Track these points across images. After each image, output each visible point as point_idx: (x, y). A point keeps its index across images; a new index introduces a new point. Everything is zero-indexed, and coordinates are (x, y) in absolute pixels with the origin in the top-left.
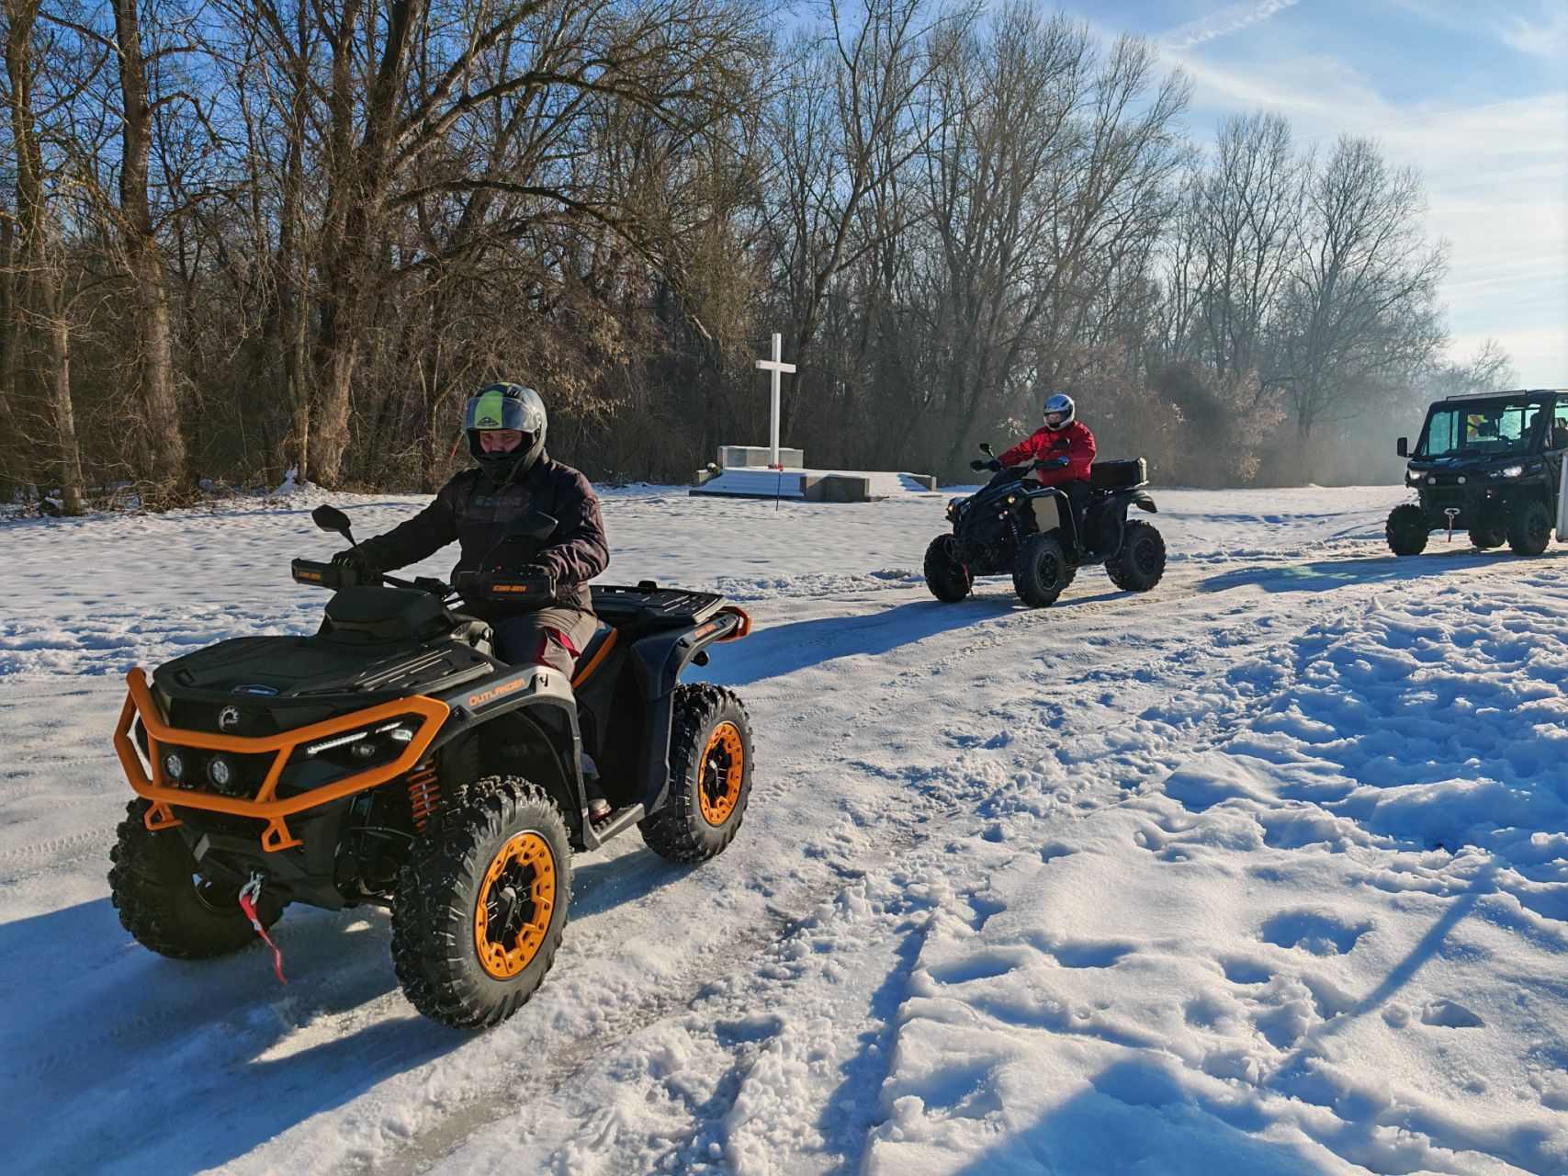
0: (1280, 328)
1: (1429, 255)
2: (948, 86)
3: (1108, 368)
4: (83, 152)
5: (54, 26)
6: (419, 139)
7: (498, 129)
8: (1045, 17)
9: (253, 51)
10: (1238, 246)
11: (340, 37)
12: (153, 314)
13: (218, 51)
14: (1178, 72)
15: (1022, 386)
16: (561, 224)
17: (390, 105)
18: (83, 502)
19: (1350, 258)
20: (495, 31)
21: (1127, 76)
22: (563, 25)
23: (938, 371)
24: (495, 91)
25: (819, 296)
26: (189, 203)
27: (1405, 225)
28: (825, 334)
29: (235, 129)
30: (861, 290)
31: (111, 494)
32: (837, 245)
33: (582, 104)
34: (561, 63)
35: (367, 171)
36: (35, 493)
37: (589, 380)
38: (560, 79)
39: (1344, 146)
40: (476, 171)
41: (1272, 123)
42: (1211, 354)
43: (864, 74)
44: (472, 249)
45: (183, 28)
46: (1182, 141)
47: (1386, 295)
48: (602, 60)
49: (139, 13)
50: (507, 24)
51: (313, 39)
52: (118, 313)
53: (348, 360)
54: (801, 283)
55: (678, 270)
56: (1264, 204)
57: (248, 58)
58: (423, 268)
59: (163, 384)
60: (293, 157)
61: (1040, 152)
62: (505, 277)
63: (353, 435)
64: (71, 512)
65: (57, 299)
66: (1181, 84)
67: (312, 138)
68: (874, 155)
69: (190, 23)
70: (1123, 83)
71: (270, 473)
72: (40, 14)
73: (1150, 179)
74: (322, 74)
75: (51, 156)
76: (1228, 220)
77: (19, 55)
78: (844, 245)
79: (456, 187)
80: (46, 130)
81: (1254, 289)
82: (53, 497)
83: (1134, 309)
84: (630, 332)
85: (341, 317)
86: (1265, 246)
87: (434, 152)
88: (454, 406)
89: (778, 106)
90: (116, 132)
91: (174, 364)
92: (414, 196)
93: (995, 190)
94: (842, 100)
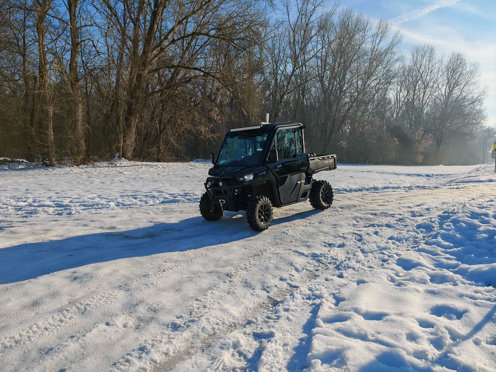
0: (431, 114)
1: (481, 91)
2: (324, 36)
3: (374, 126)
4: (59, 56)
5: (51, 18)
6: (159, 52)
7: (183, 49)
8: (355, 14)
9: (110, 26)
10: (417, 87)
11: (136, 22)
12: (78, 106)
13: (100, 26)
14: (398, 32)
15: (346, 131)
16: (201, 79)
17: (151, 42)
18: (55, 162)
19: (454, 92)
20: (183, 19)
21: (382, 33)
22: (204, 17)
23: (318, 126)
24: (183, 38)
25: (281, 102)
26: (90, 72)
27: (473, 81)
28: (282, 113)
29: (104, 49)
30: (294, 100)
31: (63, 160)
32: (287, 86)
33: (209, 42)
34: (203, 29)
35: (143, 62)
36: (41, 159)
37: (209, 128)
38: (203, 34)
39: (453, 55)
40: (176, 62)
41: (429, 48)
42: (408, 122)
43: (297, 32)
44: (174, 87)
45: (90, 19)
46: (399, 53)
47: (466, 103)
48: (216, 28)
49: (77, 15)
50: (187, 17)
51: (128, 22)
52: (68, 105)
53: (135, 120)
54: (275, 98)
55: (237, 94)
56: (426, 74)
57: (108, 28)
58: (159, 92)
59: (80, 127)
60: (121, 58)
61: (353, 57)
62: (184, 95)
63: (136, 144)
64: (51, 165)
65: (50, 100)
66: (399, 36)
67: (127, 52)
68: (300, 58)
69: (92, 18)
70: (380, 35)
71: (110, 154)
72: (47, 14)
73: (389, 66)
74: (130, 32)
75: (50, 57)
76: (414, 79)
77: (41, 27)
78: (289, 86)
79: (169, 67)
80: (48, 49)
81: (422, 101)
82: (46, 160)
83: (383, 107)
84: (222, 113)
85: (134, 107)
86: (426, 87)
87: (163, 57)
88: (167, 135)
89: (269, 42)
90: (69, 50)
91: (83, 121)
92: (157, 70)
93: (338, 69)
94: (290, 40)
